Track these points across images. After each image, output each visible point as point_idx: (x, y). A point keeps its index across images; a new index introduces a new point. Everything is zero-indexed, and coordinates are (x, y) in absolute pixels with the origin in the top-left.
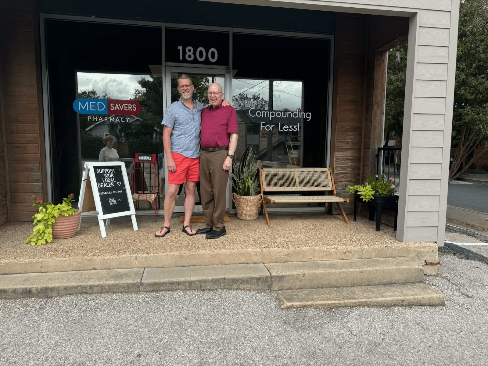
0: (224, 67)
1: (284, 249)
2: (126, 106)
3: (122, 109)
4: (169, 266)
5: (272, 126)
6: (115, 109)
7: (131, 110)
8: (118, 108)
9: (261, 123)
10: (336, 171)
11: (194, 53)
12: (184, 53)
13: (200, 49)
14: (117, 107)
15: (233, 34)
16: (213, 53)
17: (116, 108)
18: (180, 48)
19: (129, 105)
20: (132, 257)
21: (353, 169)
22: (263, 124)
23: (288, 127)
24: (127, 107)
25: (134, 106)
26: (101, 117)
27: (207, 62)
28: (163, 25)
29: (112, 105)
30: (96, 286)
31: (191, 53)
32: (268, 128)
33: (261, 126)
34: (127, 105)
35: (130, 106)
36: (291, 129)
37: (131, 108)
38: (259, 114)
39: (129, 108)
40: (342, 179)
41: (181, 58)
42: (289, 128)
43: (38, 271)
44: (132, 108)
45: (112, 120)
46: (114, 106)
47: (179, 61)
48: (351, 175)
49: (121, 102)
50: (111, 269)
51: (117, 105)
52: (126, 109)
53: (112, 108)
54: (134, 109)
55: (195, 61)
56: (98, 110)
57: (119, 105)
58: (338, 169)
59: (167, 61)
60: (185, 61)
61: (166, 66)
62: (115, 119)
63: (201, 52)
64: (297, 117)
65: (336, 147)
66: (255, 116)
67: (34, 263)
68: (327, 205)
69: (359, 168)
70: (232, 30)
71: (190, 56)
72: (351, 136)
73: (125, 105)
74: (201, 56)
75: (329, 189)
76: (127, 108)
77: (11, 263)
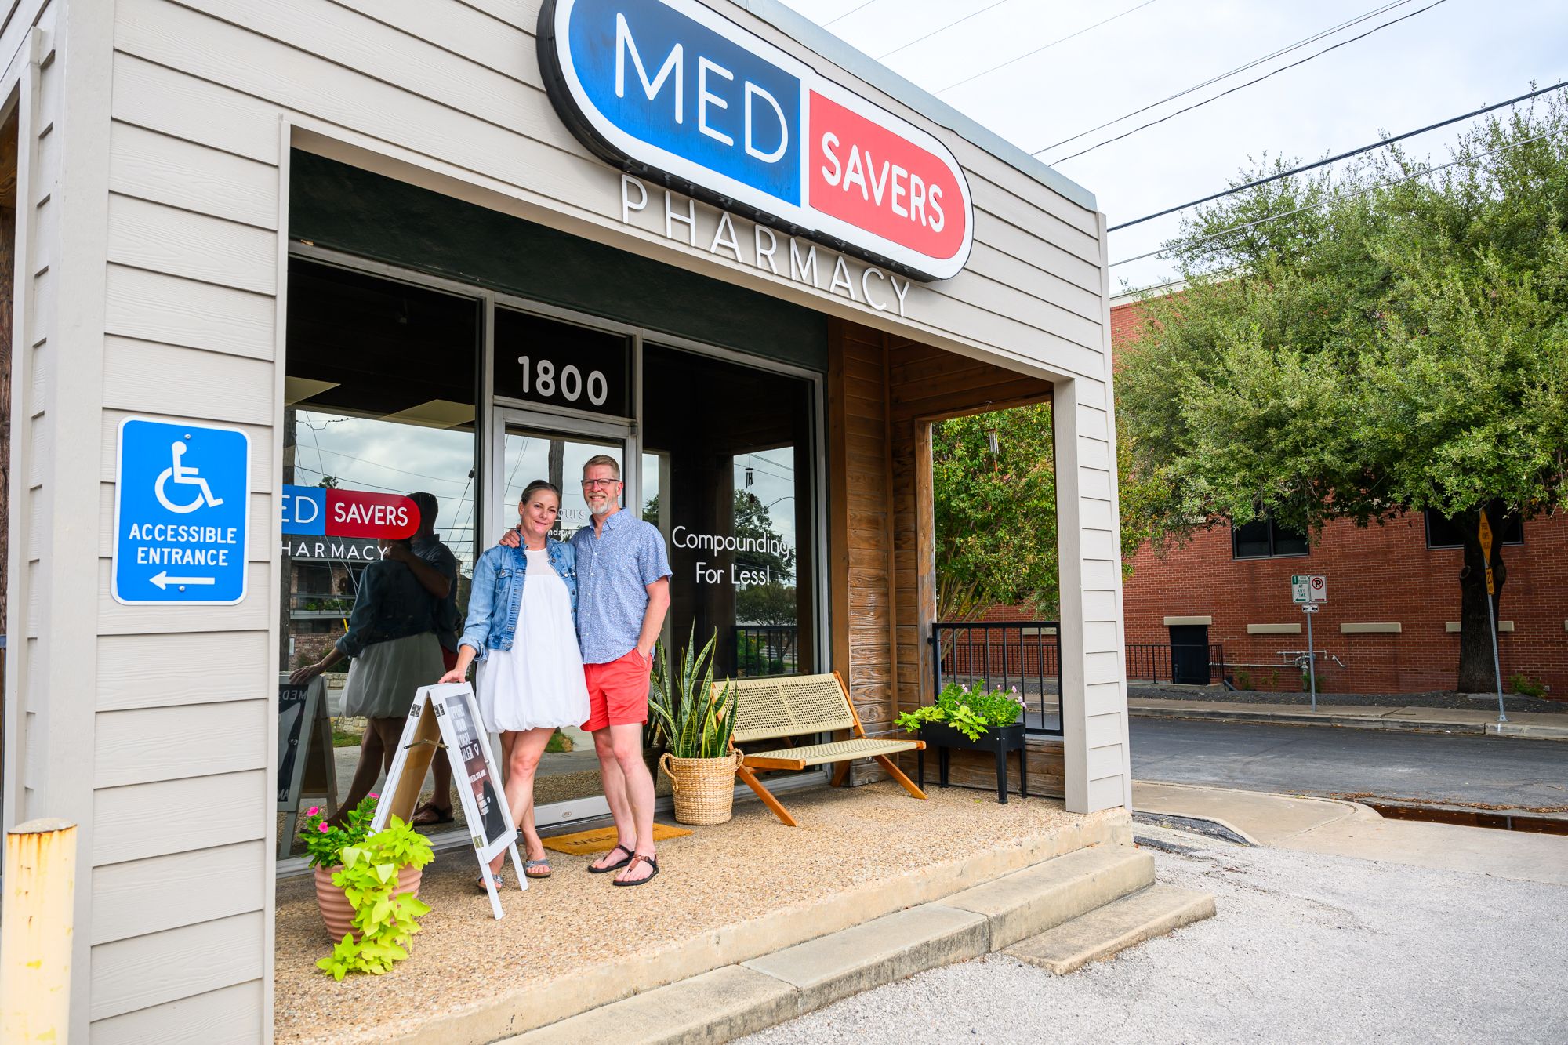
0: (626, 421)
1: (954, 862)
2: (380, 511)
3: (367, 520)
4: (778, 947)
5: (719, 572)
6: (348, 521)
7: (395, 524)
8: (357, 516)
9: (698, 564)
10: (854, 679)
11: (557, 379)
12: (534, 375)
13: (570, 369)
14: (354, 514)
15: (644, 343)
16: (597, 383)
17: (351, 516)
18: (524, 360)
19: (389, 508)
20: (710, 937)
21: (879, 672)
22: (701, 568)
23: (749, 576)
24: (381, 515)
25: (403, 512)
26: (303, 544)
27: (583, 403)
28: (492, 298)
29: (340, 508)
30: (720, 1023)
31: (549, 378)
32: (711, 576)
33: (698, 572)
34: (383, 507)
35: (391, 512)
36: (754, 580)
37: (392, 517)
38: (692, 541)
39: (388, 517)
40: (864, 697)
41: (526, 388)
42: (751, 578)
43: (505, 1033)
44: (397, 518)
45: (338, 554)
46: (347, 510)
47: (521, 395)
48: (880, 687)
49: (366, 499)
50: (670, 983)
51: (354, 507)
52: (380, 519)
53: (340, 516)
54: (403, 520)
55: (558, 399)
56: (297, 520)
57: (361, 506)
58: (856, 676)
59: (498, 391)
60: (534, 396)
61: (495, 405)
62: (347, 550)
63: (571, 378)
64: (764, 550)
65: (850, 623)
66: (684, 545)
67: (494, 1008)
68: (827, 769)
69: (888, 671)
70: (642, 335)
71: (546, 385)
72: (872, 599)
73: (377, 507)
74: (571, 387)
75: (848, 723)
76: (383, 519)
77: (434, 1023)
